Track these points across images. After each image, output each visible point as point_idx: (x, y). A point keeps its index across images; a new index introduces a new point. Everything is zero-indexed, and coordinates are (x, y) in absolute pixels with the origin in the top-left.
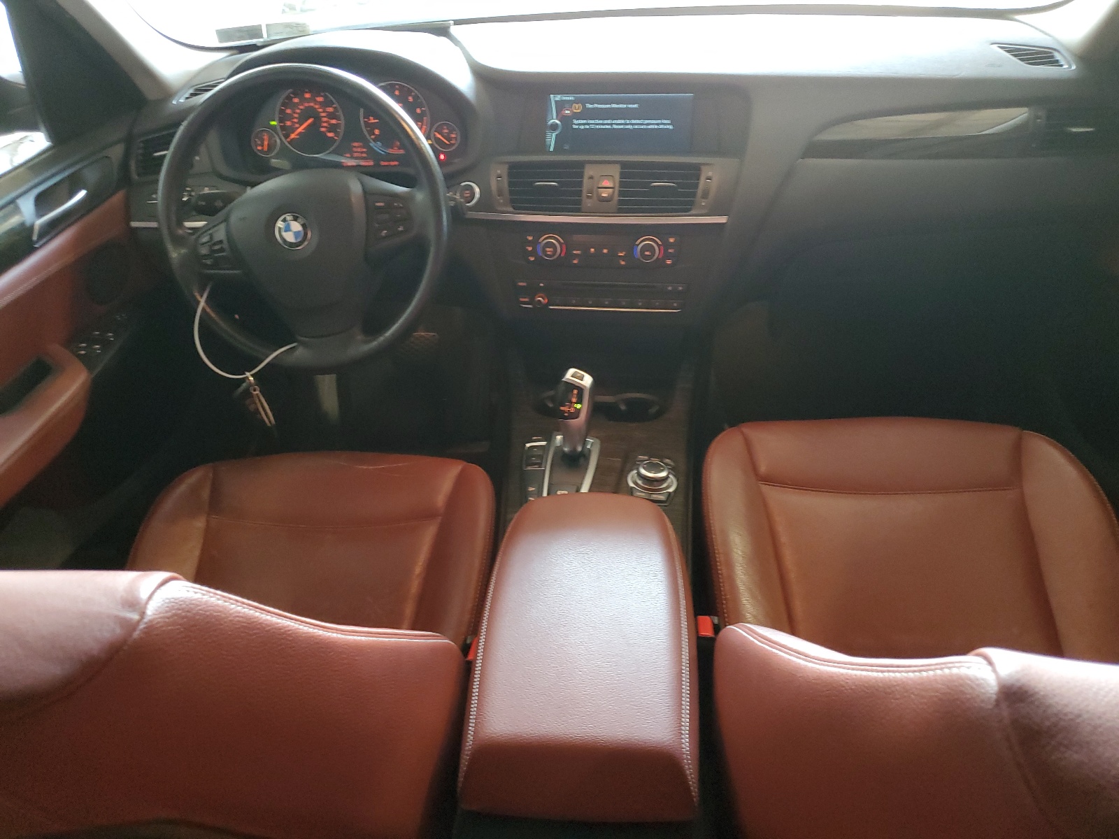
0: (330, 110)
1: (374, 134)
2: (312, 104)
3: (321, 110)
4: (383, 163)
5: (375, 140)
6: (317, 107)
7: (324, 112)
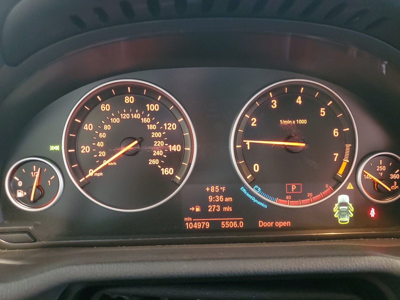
0: (172, 126)
1: (252, 172)
2: (137, 116)
3: (152, 127)
4: (262, 224)
5: (252, 183)
6: (145, 120)
7: (157, 130)
